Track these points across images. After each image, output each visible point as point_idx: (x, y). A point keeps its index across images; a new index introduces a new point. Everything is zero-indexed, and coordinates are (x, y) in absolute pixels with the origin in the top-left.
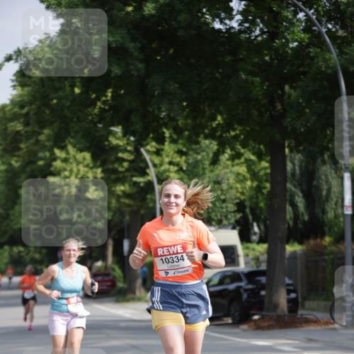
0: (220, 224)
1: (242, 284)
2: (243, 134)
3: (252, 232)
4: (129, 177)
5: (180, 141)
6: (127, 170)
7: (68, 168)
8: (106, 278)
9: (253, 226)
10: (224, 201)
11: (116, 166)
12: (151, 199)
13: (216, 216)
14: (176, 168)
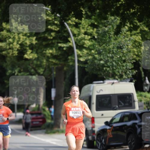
0: (121, 78)
1: (137, 122)
2: (140, 12)
3: (144, 84)
4: (56, 44)
5: (93, 17)
6: (54, 38)
7: (12, 37)
8: (39, 116)
9: (145, 79)
10: (124, 61)
11: (46, 35)
12: (71, 59)
13: (119, 72)
14: (89, 37)
